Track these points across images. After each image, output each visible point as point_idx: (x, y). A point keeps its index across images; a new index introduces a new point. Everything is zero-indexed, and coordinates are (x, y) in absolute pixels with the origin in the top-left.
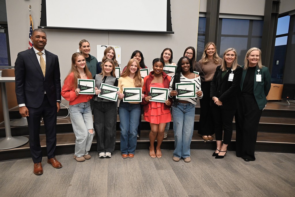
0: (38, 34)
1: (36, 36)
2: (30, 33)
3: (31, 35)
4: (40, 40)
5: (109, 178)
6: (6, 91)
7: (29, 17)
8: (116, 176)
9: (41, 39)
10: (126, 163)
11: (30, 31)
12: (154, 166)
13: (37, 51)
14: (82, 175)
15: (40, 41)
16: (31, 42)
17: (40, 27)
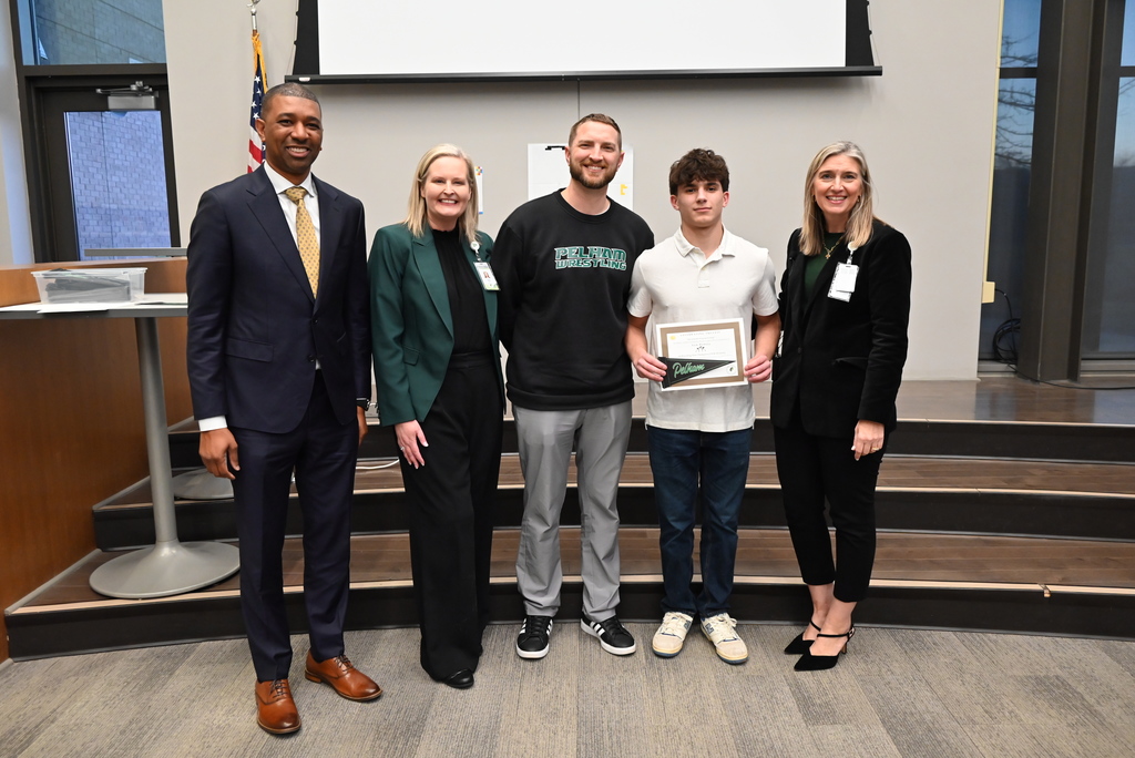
0: (289, 109)
1: (281, 115)
2: (254, 105)
3: (256, 116)
4: (294, 135)
5: (583, 748)
6: (160, 352)
7: (250, 40)
8: (614, 739)
9: (300, 131)
10: (661, 681)
11: (255, 98)
12: (791, 703)
13: (280, 183)
14: (462, 726)
15: (295, 139)
16: (258, 144)
17: (295, 77)
